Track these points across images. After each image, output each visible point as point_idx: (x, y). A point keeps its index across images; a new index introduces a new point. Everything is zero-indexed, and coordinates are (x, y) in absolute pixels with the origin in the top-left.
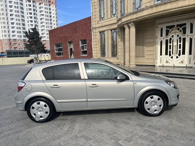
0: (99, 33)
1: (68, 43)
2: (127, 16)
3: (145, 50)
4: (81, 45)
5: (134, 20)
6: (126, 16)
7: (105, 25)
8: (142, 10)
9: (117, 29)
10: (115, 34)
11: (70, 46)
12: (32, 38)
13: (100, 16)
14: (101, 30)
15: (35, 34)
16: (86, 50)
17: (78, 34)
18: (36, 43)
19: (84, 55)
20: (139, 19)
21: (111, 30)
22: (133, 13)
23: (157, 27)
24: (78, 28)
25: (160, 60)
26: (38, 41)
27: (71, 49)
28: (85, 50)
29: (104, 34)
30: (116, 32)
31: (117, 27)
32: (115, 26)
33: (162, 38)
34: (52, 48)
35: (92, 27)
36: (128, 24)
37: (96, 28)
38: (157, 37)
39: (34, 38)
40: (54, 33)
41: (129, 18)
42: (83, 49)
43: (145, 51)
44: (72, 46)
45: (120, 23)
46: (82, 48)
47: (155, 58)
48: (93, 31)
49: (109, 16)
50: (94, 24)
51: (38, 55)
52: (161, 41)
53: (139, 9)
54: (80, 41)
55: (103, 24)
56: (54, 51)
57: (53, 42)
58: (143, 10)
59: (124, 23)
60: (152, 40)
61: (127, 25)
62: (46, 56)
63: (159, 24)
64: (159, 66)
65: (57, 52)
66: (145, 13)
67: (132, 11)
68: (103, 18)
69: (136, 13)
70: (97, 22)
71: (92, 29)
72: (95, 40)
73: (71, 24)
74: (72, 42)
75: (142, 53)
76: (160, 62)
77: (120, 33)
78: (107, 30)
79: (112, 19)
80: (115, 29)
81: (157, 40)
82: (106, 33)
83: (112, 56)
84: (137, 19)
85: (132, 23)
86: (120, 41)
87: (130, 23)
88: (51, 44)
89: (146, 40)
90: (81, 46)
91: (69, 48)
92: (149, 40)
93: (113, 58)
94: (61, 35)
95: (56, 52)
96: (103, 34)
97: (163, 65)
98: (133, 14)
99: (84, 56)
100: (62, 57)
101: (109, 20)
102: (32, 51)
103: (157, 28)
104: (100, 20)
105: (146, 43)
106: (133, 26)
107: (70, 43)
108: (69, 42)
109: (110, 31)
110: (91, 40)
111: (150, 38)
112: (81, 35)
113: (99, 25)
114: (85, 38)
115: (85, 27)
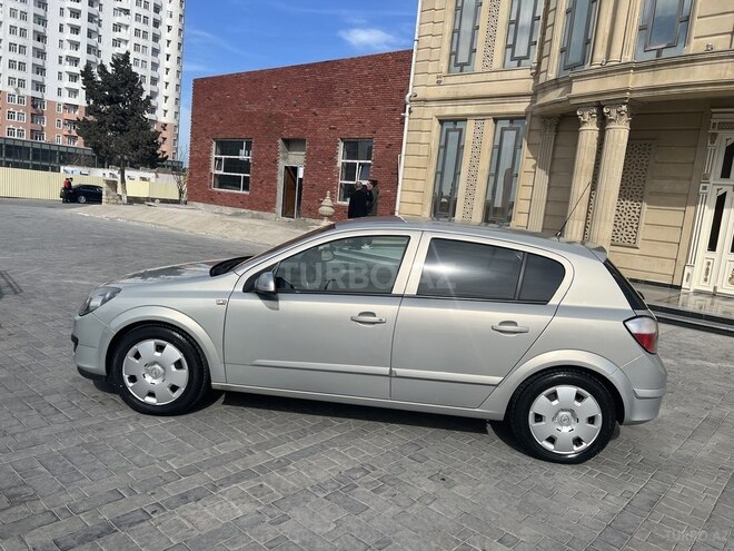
0: (437, 124)
1: (280, 141)
2: (606, 73)
3: (643, 220)
4: (341, 160)
5: (635, 95)
6: (600, 74)
7: (472, 94)
8: (688, 58)
9: (525, 118)
10: (510, 137)
11: (285, 158)
12: (110, 100)
13: (454, 54)
14: (450, 110)
17: (337, 112)
18: (123, 122)
20: (662, 92)
21: (496, 120)
22: (638, 68)
23: (714, 136)
24: (340, 90)
25: (705, 266)
26: (133, 115)
27: (292, 171)
29: (461, 131)
30: (518, 130)
31: (527, 113)
32: (520, 107)
33: (725, 181)
34: (196, 155)
35: (408, 96)
36: (600, 106)
37: (426, 101)
38: (706, 178)
39: (119, 100)
40: (217, 94)
41: (613, 83)
42: (351, 178)
43: (642, 226)
44: (297, 159)
45: (553, 96)
46: (346, 175)
47: (682, 259)
48: (410, 112)
49: (497, 64)
50: (420, 83)
52: (721, 193)
53: (666, 53)
54: (342, 145)
55: (462, 92)
56: (206, 165)
57: (205, 130)
58: (692, 60)
59: (584, 101)
60: (679, 187)
61: (595, 111)
62: (137, 178)
63: (724, 126)
64: (698, 293)
65: (221, 172)
66: (701, 74)
67: (628, 58)
68: (462, 65)
69: (653, 66)
70: (432, 79)
71: (407, 100)
72: (414, 149)
73: (308, 66)
74: (302, 141)
75: (630, 229)
76: (703, 276)
77: (537, 138)
78: (480, 117)
79: (507, 75)
80: (512, 118)
81: (705, 188)
82: (470, 127)
84: (656, 93)
85: (624, 107)
86: (534, 167)
87: (616, 103)
88: (195, 137)
89: (655, 181)
90: (339, 165)
91: (282, 165)
92: (667, 186)
94: (254, 108)
95: (217, 172)
96: (455, 130)
97: (715, 288)
98: (635, 69)
100: (244, 195)
101: (494, 76)
102: (107, 152)
103: (713, 142)
104: (449, 71)
105: (650, 193)
106: (625, 118)
107: (290, 143)
108: (284, 140)
109: (489, 123)
110: (394, 146)
111: (672, 178)
112: (349, 119)
113: (443, 92)
114: (368, 135)
115: (376, 89)
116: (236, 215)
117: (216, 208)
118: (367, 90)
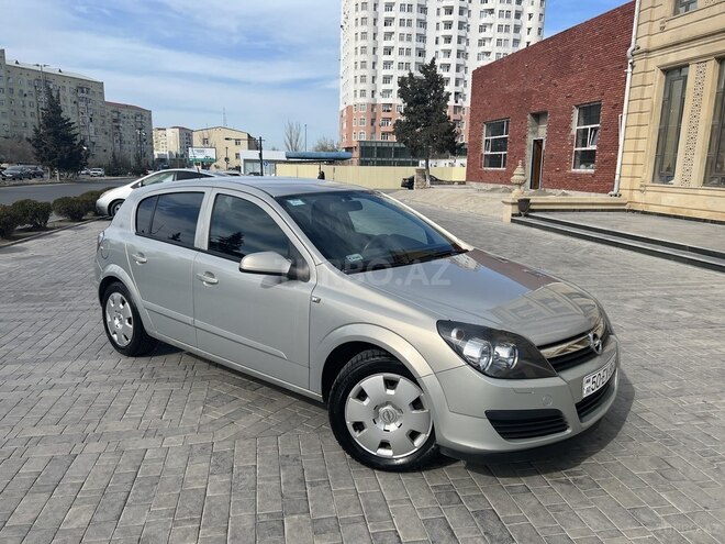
0: (659, 75)
1: (529, 117)
4: (575, 128)
7: (694, 35)
11: (535, 132)
12: (417, 102)
14: (672, 57)
15: (428, 87)
16: (594, 147)
17: (572, 80)
18: (426, 118)
19: (582, 170)
21: (720, 60)
24: (576, 57)
26: (434, 111)
27: (538, 143)
28: (590, 148)
29: (685, 79)
34: (473, 139)
35: (630, 50)
37: (648, 52)
39: (425, 101)
40: (487, 81)
42: (584, 145)
44: (542, 132)
46: (580, 142)
48: (633, 67)
50: (642, 35)
51: (430, 162)
54: (576, 112)
55: (686, 34)
56: (478, 148)
57: (479, 116)
65: (489, 153)
68: (687, 4)
70: (657, 26)
71: (629, 55)
72: (635, 106)
74: (545, 113)
78: (701, 59)
82: (692, 72)
83: (705, 183)
88: (472, 123)
90: (574, 132)
91: (531, 139)
93: (710, 193)
94: (510, 89)
95: (486, 153)
96: (679, 79)
99: (580, 175)
100: (502, 171)
104: (676, 12)
107: (538, 117)
108: (533, 115)
109: (712, 64)
110: (619, 107)
112: (582, 84)
113: (666, 38)
114: (597, 98)
115: (606, 49)
116: (493, 190)
117: (484, 186)
118: (598, 52)
